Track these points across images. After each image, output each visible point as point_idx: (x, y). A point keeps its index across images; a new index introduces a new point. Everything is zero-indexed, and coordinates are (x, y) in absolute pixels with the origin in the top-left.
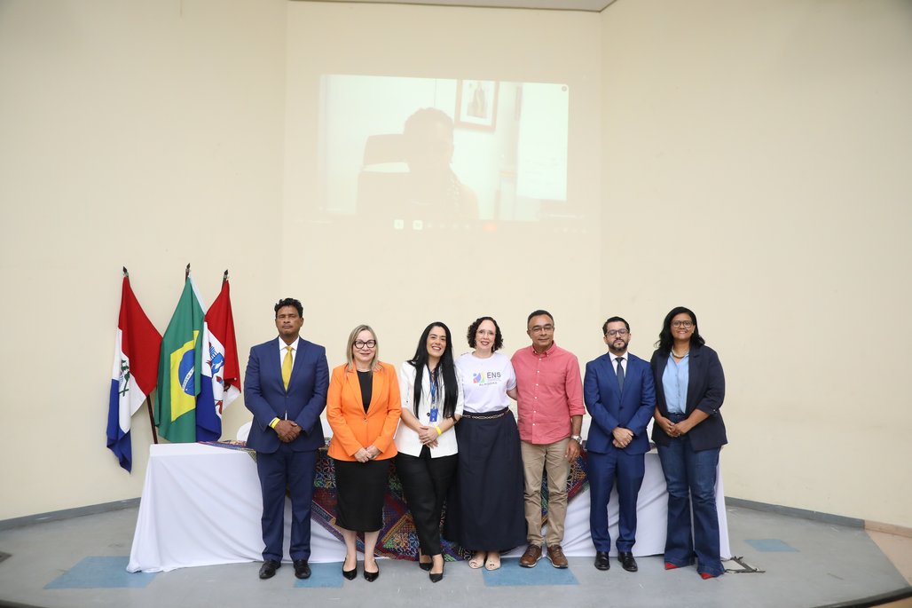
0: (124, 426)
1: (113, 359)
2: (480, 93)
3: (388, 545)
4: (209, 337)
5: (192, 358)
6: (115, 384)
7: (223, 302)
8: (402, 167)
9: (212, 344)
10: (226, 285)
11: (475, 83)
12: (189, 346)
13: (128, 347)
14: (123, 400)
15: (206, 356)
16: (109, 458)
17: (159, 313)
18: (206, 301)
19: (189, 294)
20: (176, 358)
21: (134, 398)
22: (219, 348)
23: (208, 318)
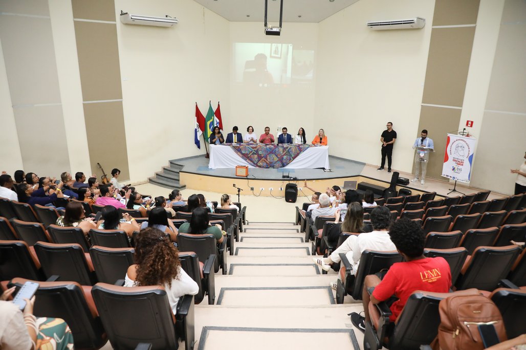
0: (199, 139)
1: (195, 124)
2: (277, 48)
3: (259, 165)
4: (216, 118)
5: (212, 123)
6: (196, 130)
7: (218, 110)
8: (254, 70)
9: (216, 119)
10: (219, 105)
11: (275, 44)
12: (211, 120)
13: (198, 121)
14: (198, 133)
15: (215, 123)
16: (195, 146)
17: (204, 113)
18: (214, 110)
19: (211, 108)
20: (208, 123)
21: (200, 133)
22: (218, 121)
23: (215, 113)
